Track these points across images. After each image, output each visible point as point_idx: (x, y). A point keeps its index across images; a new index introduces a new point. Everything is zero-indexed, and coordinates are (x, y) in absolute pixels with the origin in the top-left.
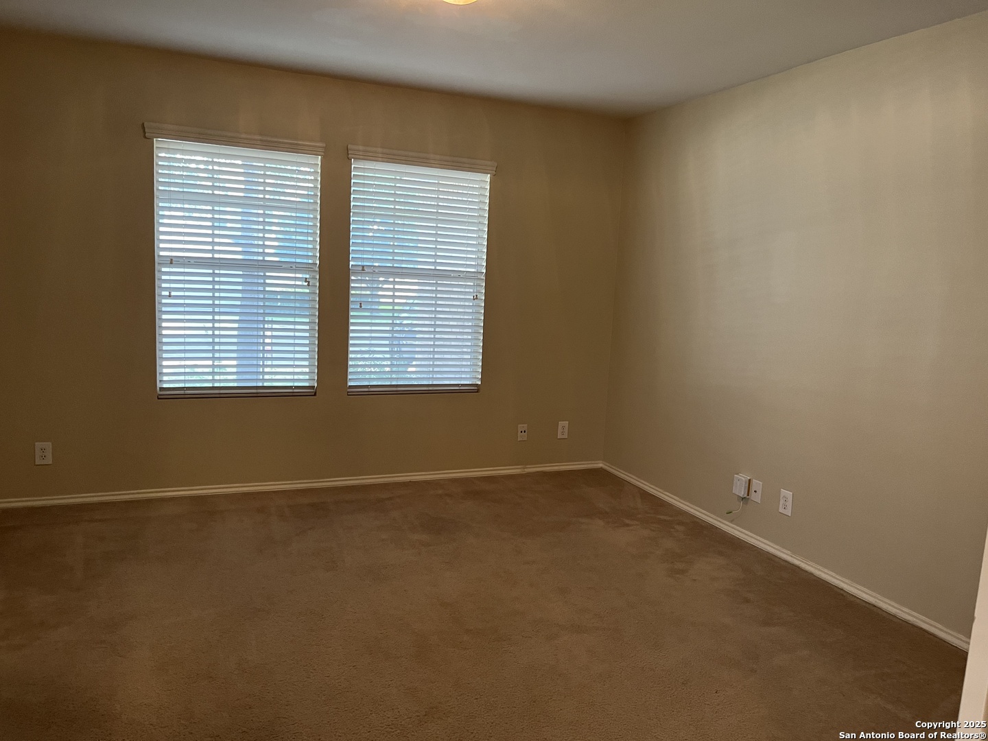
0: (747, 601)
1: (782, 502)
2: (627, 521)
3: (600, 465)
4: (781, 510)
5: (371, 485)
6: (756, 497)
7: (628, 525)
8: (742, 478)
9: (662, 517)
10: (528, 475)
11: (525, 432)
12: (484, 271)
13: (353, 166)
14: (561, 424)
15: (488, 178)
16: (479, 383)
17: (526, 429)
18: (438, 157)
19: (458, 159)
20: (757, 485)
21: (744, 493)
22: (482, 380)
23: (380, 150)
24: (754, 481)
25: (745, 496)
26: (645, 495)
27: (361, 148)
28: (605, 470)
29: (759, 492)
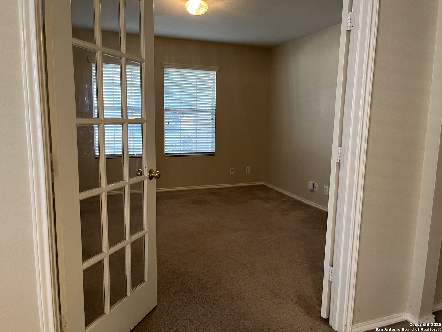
0: (308, 223)
1: (324, 190)
2: (269, 201)
3: (262, 183)
4: (324, 193)
5: (174, 191)
6: (316, 189)
7: (269, 202)
8: (311, 183)
9: (283, 199)
10: (235, 187)
11: (233, 171)
12: (215, 109)
13: (164, 70)
14: (247, 167)
15: (215, 73)
16: (214, 152)
17: (233, 169)
18: (196, 66)
19: (204, 66)
20: (316, 185)
21: (312, 188)
22: (215, 151)
23: (174, 64)
24: (315, 184)
25: (312, 189)
26: (278, 193)
27: (167, 63)
28: (265, 185)
29: (317, 187)
